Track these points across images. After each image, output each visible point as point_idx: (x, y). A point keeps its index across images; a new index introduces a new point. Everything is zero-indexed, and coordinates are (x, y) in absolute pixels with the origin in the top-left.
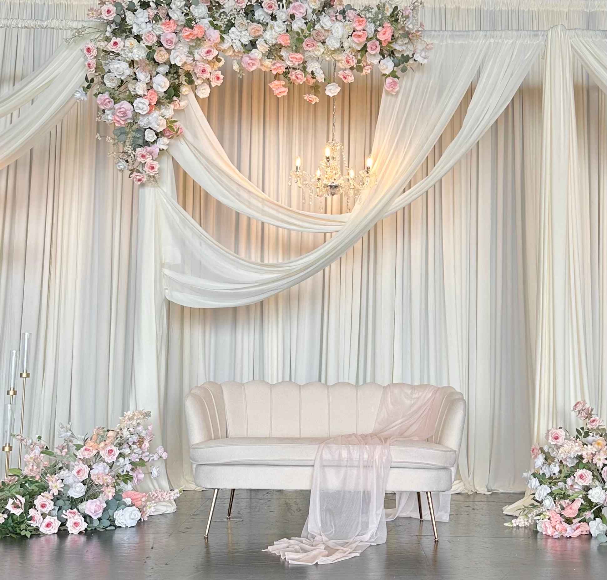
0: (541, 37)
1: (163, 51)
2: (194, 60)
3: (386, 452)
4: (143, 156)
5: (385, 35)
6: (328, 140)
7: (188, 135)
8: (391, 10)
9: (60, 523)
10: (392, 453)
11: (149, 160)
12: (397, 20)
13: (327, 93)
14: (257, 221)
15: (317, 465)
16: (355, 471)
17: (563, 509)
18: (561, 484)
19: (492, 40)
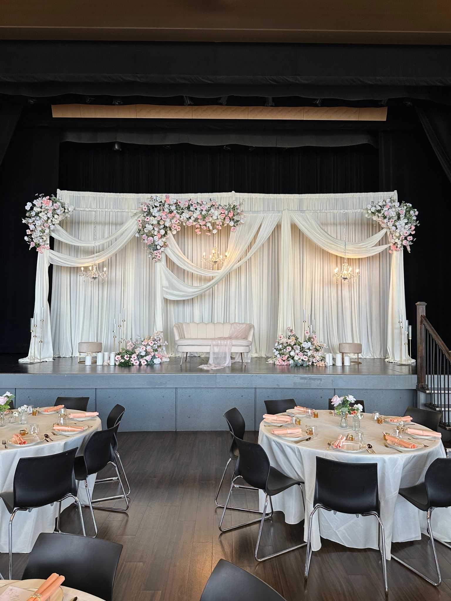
0: (281, 213)
1: (162, 221)
2: (172, 223)
3: (231, 341)
4: (156, 253)
5: (231, 215)
6: (213, 247)
7: (170, 246)
8: (233, 206)
9: (139, 362)
10: (233, 342)
11: (158, 254)
12: (235, 210)
13: (213, 232)
14: (191, 272)
15: (212, 346)
16: (222, 347)
17: (282, 357)
18: (282, 351)
19: (265, 214)
